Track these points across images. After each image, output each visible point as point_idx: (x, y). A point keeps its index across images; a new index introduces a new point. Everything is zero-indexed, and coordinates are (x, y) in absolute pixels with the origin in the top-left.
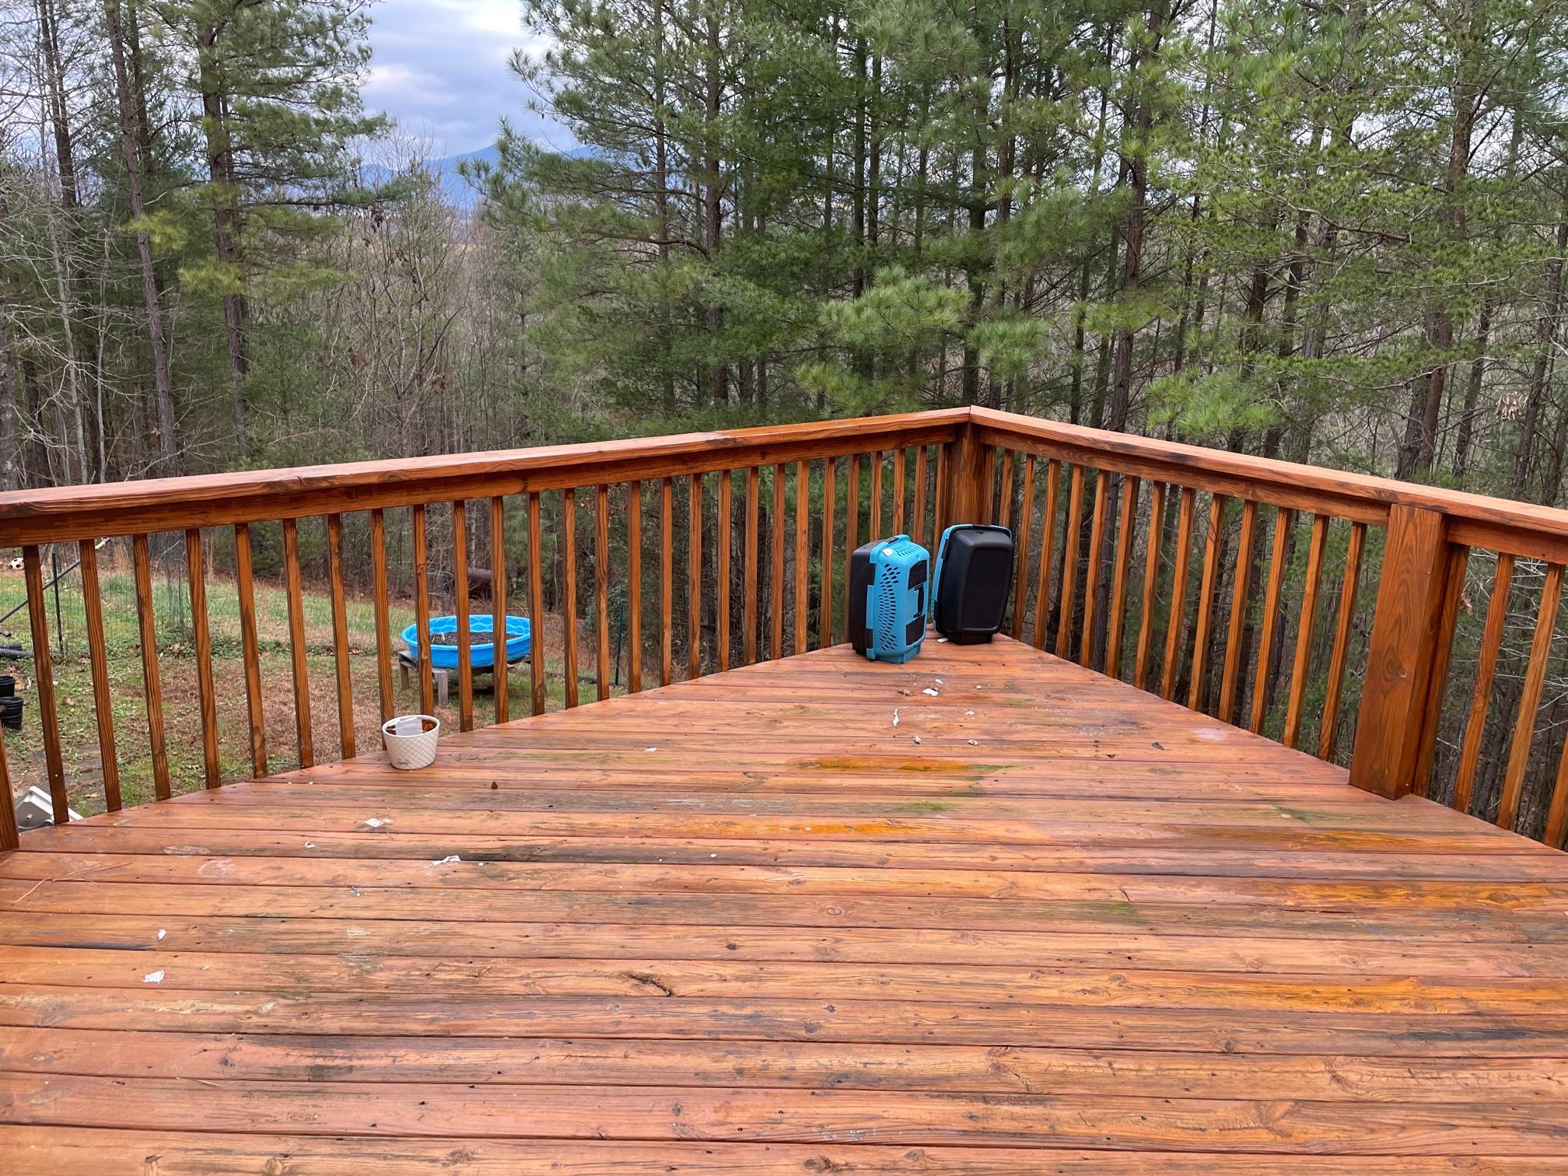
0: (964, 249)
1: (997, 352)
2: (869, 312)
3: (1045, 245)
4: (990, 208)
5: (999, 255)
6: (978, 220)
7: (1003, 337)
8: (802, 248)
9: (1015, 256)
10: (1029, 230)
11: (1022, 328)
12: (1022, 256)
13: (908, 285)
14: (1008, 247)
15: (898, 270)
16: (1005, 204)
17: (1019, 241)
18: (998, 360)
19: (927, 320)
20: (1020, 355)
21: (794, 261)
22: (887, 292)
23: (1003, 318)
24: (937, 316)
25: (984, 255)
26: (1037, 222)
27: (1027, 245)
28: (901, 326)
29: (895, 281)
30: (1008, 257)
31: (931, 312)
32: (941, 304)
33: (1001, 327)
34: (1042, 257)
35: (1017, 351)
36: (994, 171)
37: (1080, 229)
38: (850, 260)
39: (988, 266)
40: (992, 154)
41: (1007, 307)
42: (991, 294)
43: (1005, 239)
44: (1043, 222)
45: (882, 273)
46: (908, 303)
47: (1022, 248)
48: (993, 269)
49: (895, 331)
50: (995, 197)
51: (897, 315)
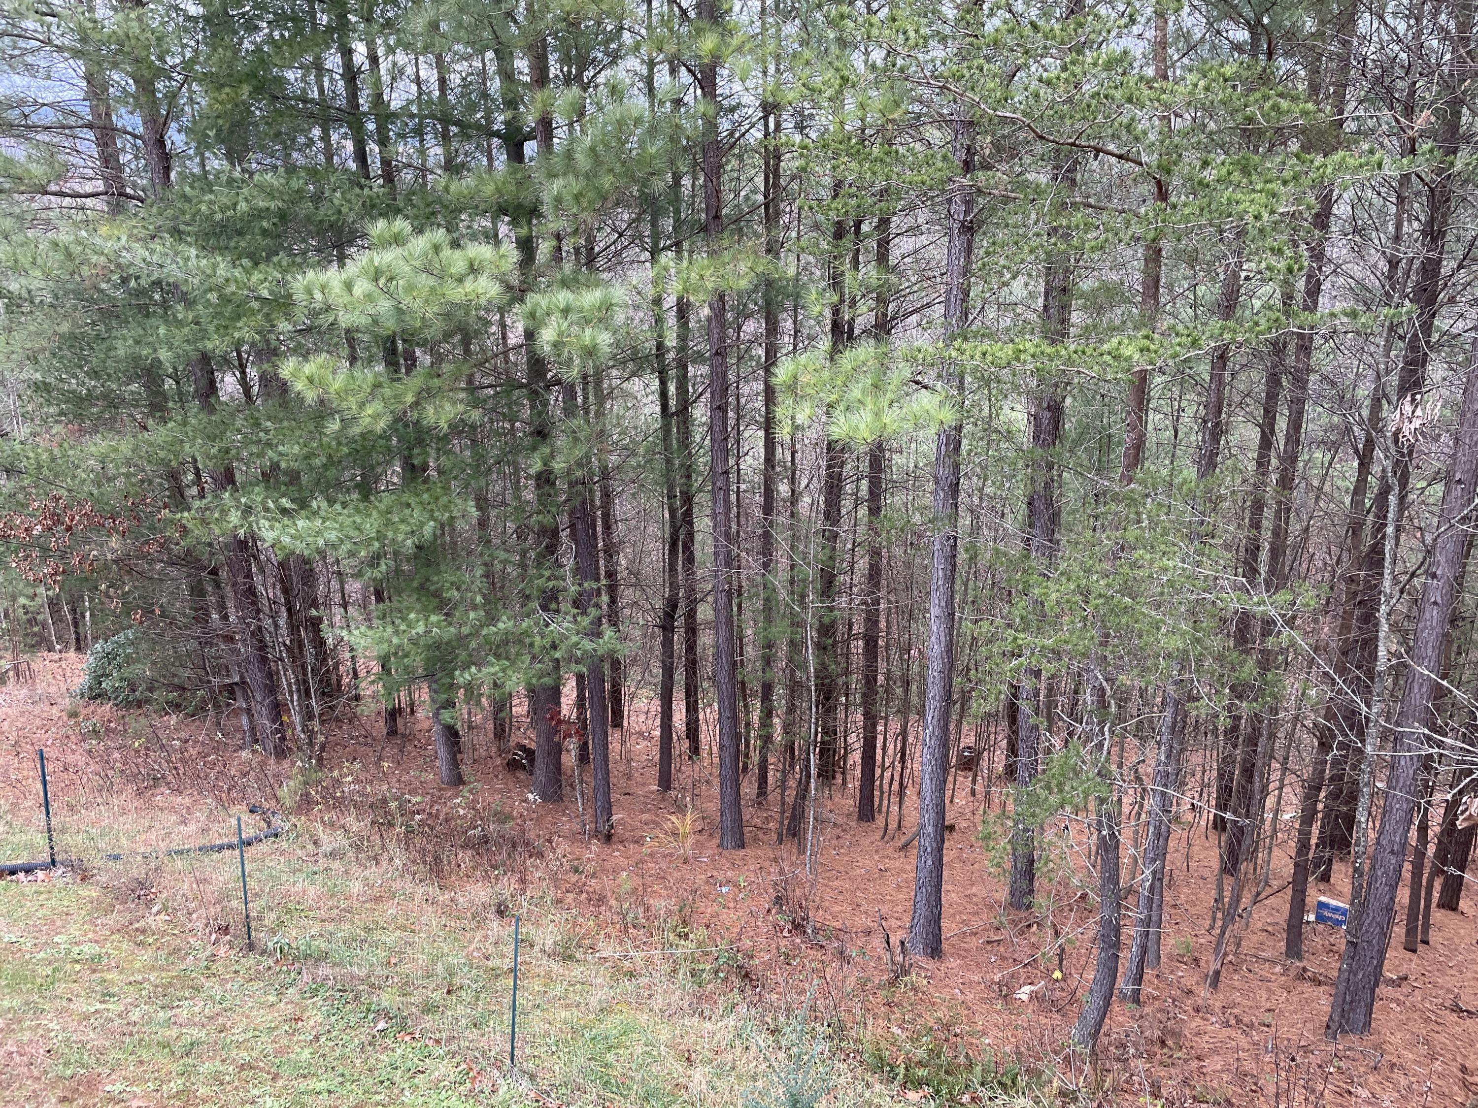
0: (498, 190)
1: (560, 334)
2: (362, 287)
3: (607, 181)
4: (530, 137)
5: (546, 197)
6: (516, 154)
7: (566, 311)
8: (271, 196)
9: (568, 197)
10: (582, 160)
11: (590, 298)
12: (577, 197)
13: (420, 244)
14: (558, 184)
15: (401, 225)
16: (546, 127)
17: (571, 177)
18: (564, 344)
19: (456, 293)
20: (593, 338)
21: (261, 214)
22: (387, 257)
23: (565, 284)
24: (469, 285)
25: (526, 197)
26: (592, 149)
27: (582, 182)
28: (414, 304)
29: (398, 240)
30: (558, 200)
31: (460, 280)
32: (474, 269)
33: (563, 297)
34: (605, 199)
35: (588, 331)
36: (525, 85)
37: (653, 157)
38: (345, 210)
39: (534, 212)
40: (522, 64)
41: (568, 267)
42: (544, 249)
43: (552, 175)
44: (600, 148)
45: (379, 227)
46: (427, 270)
47: (576, 186)
48: (540, 215)
49: (410, 311)
50: (530, 121)
51: (410, 288)
